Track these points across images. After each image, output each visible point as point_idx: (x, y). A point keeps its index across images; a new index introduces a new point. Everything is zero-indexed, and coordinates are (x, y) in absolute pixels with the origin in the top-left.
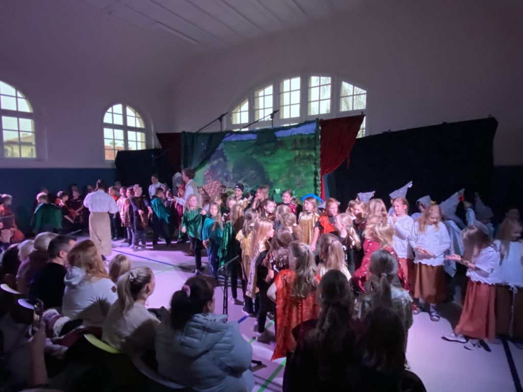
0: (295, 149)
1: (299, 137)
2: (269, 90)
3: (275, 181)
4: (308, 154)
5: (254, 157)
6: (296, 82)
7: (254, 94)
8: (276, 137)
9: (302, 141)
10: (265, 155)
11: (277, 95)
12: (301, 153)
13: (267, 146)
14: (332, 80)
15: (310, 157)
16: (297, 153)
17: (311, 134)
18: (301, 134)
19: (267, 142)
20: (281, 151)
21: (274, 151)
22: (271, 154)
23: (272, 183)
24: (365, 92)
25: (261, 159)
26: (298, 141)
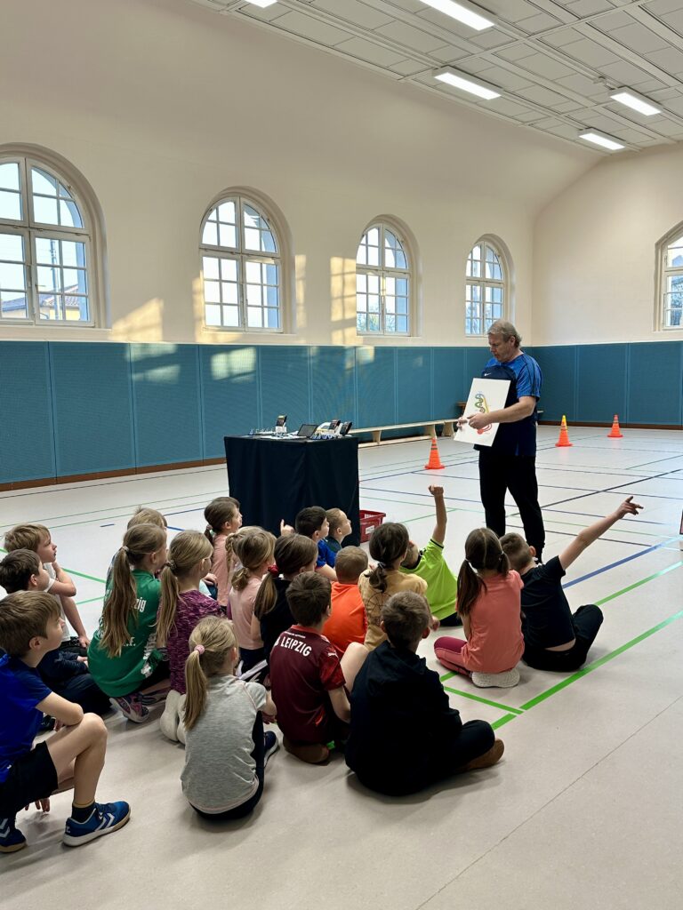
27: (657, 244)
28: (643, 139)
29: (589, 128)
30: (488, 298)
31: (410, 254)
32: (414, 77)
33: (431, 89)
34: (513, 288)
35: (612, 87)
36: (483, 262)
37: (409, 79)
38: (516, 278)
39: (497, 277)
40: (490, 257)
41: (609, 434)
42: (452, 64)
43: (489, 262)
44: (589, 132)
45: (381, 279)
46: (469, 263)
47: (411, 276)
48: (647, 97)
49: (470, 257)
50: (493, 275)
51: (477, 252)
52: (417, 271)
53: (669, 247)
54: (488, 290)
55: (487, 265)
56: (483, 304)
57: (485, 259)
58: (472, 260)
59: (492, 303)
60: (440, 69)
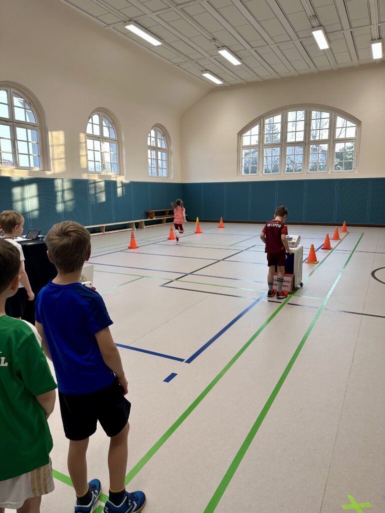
2: (278, 119)
6: (301, 114)
7: (263, 121)
11: (284, 123)
14: (330, 115)
24: (355, 125)
27: (238, 134)
28: (232, 80)
29: (207, 71)
30: (159, 158)
31: (117, 130)
32: (113, 26)
33: (123, 36)
34: (171, 153)
35: (219, 46)
36: (156, 138)
37: (111, 28)
38: (173, 148)
39: (164, 147)
40: (159, 136)
41: (219, 226)
42: (135, 19)
43: (159, 139)
44: (206, 73)
45: (102, 143)
46: (149, 138)
47: (117, 142)
48: (235, 54)
49: (149, 135)
50: (161, 145)
51: (153, 133)
52: (121, 140)
53: (244, 135)
54: (159, 153)
55: (158, 140)
56: (157, 160)
57: (157, 136)
58: (150, 137)
59: (162, 160)
60: (128, 22)
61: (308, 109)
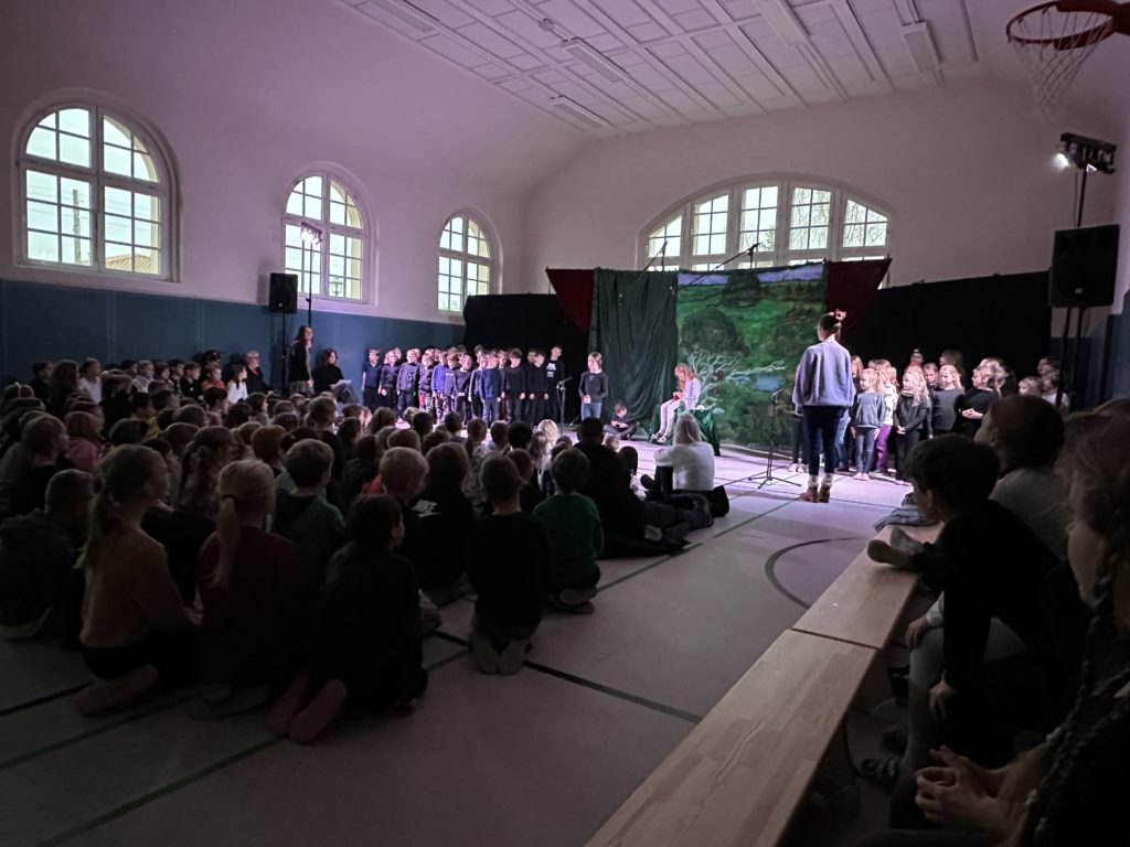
0: (788, 300)
1: (797, 283)
2: (722, 203)
3: (753, 345)
4: (807, 307)
5: (722, 309)
6: (771, 195)
7: (693, 209)
8: (758, 282)
9: (800, 289)
10: (739, 307)
11: (736, 213)
12: (798, 307)
13: (744, 294)
14: (833, 197)
15: (810, 313)
16: (791, 305)
17: (814, 280)
18: (799, 280)
19: (744, 289)
20: (765, 302)
21: (754, 301)
22: (749, 306)
23: (748, 348)
24: (885, 219)
25: (732, 313)
26: (793, 289)
29: (561, 96)
30: (471, 275)
31: (366, 212)
34: (500, 268)
35: (565, 38)
36: (465, 236)
38: (503, 258)
40: (474, 231)
43: (474, 237)
47: (367, 237)
48: (607, 59)
50: (478, 250)
52: (375, 232)
53: (650, 236)
54: (472, 266)
55: (471, 239)
56: (465, 279)
57: (468, 232)
59: (477, 281)
61: (786, 183)
